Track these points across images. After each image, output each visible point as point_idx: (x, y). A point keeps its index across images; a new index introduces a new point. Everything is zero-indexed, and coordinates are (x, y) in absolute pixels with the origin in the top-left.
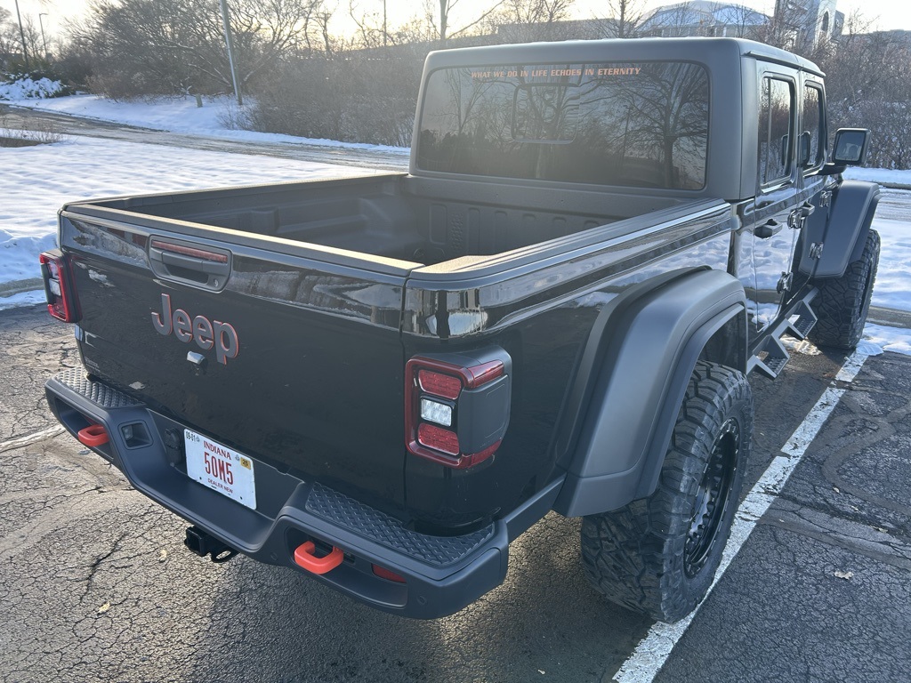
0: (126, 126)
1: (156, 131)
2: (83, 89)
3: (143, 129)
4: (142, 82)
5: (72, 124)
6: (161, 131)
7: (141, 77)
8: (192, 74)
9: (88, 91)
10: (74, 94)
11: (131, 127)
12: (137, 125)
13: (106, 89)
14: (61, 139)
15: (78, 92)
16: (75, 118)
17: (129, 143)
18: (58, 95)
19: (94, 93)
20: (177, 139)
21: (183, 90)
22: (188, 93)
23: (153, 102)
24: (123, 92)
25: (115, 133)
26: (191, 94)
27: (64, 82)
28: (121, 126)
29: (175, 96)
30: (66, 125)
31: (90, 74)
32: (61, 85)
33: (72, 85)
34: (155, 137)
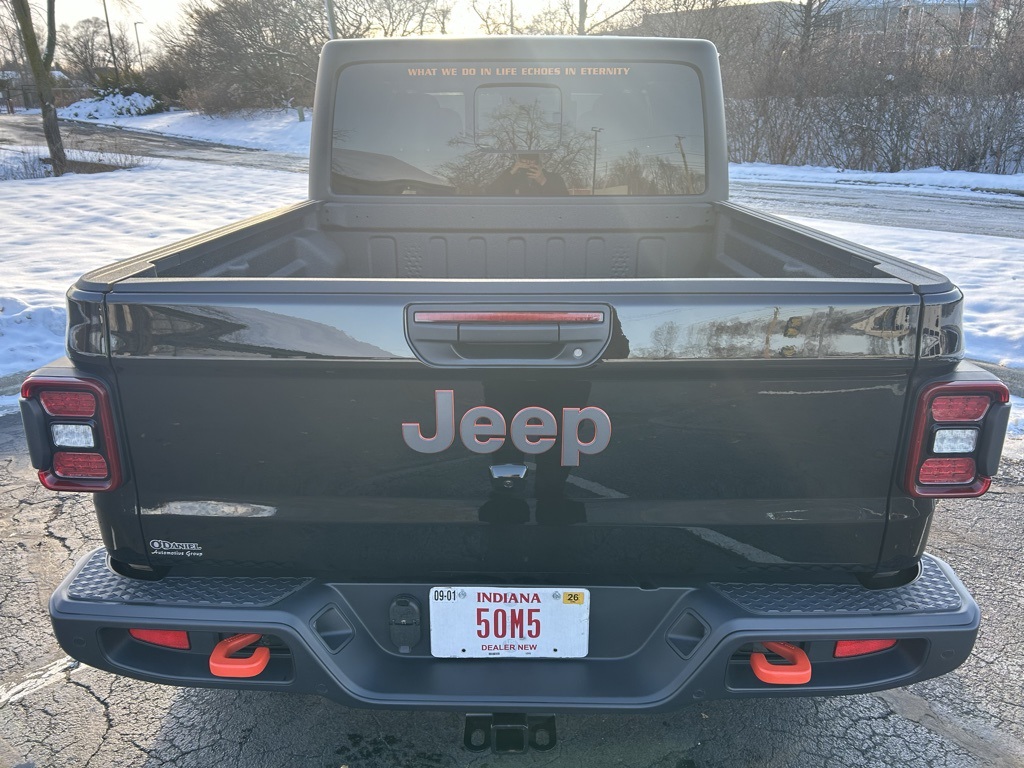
0: (220, 145)
1: (252, 150)
2: (177, 105)
3: (238, 148)
4: (239, 95)
5: (161, 144)
6: (258, 150)
7: (237, 89)
8: (294, 84)
9: (182, 107)
10: (168, 110)
11: (225, 147)
12: (233, 144)
13: (200, 104)
14: (141, 163)
15: (172, 108)
16: (166, 137)
17: (217, 166)
18: (150, 112)
19: (189, 109)
20: (274, 160)
21: (285, 102)
22: (289, 105)
23: (251, 117)
24: (220, 107)
25: (207, 154)
26: (293, 107)
27: (157, 97)
28: (215, 145)
29: (276, 109)
30: (155, 146)
31: (184, 87)
32: (154, 101)
33: (166, 100)
34: (250, 158)
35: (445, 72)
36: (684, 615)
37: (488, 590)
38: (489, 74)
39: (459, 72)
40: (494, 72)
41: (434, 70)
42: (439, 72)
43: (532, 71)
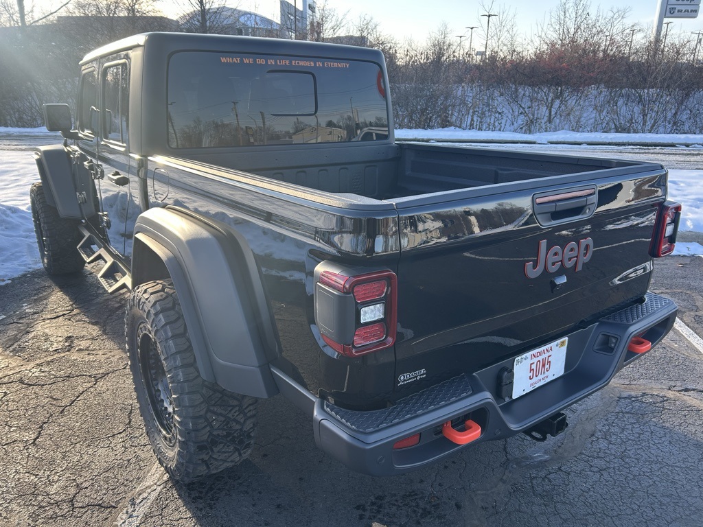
35: (246, 61)
36: (600, 336)
37: (534, 352)
38: (273, 63)
39: (255, 61)
40: (276, 62)
41: (238, 59)
42: (242, 61)
43: (298, 63)
